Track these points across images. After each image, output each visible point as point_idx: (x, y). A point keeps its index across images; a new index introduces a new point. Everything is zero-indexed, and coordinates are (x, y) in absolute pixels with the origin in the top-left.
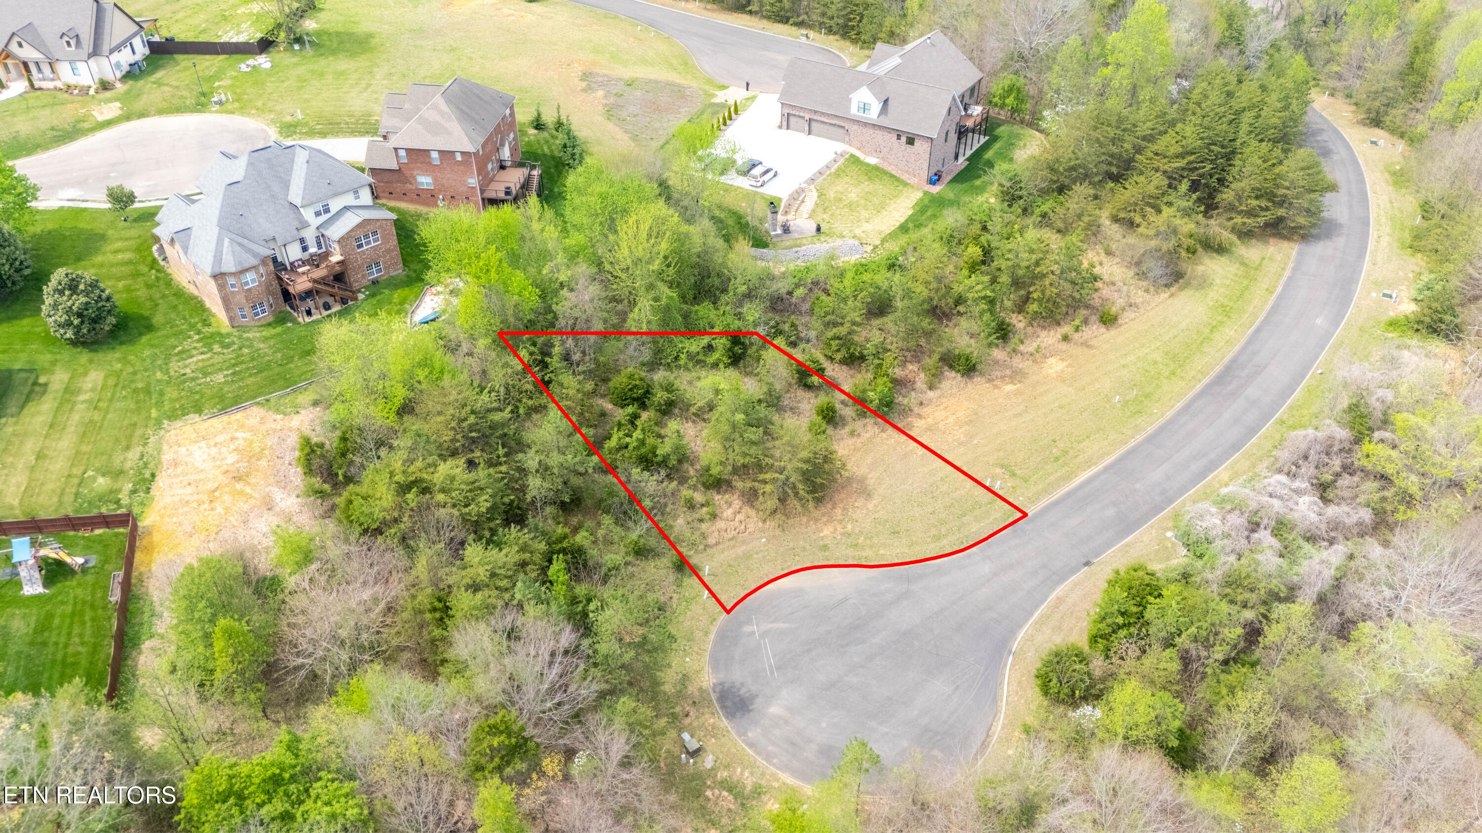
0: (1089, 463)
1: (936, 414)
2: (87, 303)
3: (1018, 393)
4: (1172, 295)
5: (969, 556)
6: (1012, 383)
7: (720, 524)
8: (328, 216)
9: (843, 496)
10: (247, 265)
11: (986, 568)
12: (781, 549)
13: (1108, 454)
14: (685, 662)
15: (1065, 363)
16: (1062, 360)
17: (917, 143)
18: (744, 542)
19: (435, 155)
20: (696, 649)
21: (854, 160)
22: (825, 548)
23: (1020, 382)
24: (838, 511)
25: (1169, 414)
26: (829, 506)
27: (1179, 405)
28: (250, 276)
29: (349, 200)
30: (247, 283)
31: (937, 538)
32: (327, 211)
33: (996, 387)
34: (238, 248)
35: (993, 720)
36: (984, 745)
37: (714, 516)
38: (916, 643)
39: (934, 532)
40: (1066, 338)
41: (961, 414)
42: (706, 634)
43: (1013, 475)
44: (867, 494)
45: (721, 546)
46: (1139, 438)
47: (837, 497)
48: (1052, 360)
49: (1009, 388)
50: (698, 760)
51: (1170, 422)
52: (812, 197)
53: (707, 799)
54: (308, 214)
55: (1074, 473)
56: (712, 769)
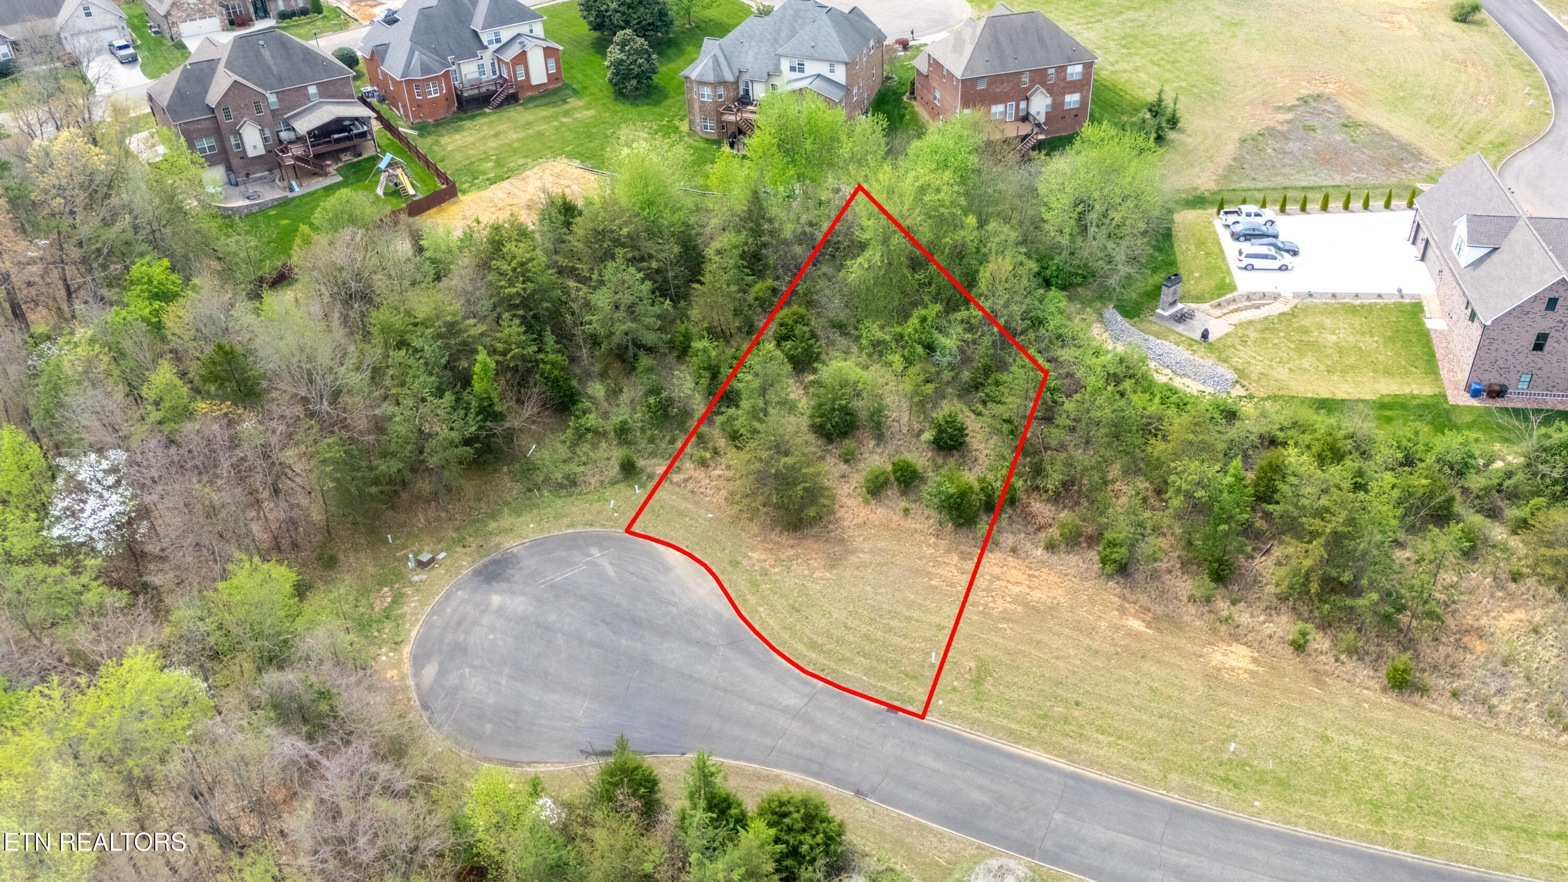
0: (1069, 754)
1: (1013, 571)
2: (622, 60)
3: (1137, 636)
5: (806, 683)
6: (1149, 625)
7: (699, 474)
8: (801, 75)
9: (815, 546)
10: (705, 79)
11: (792, 700)
12: (710, 534)
13: (1103, 768)
14: (528, 525)
15: (1252, 667)
16: (1254, 660)
18: (696, 503)
19: (945, 72)
20: (547, 525)
21: (1416, 310)
22: (735, 564)
23: (1158, 630)
24: (791, 552)
25: (1266, 822)
26: (792, 542)
27: (1303, 831)
28: (707, 91)
29: (824, 69)
30: (703, 95)
31: (813, 645)
32: (802, 70)
33: (1122, 610)
34: (711, 64)
35: (552, 763)
37: (703, 463)
38: (637, 673)
39: (820, 640)
40: (1299, 647)
41: (1036, 594)
42: (571, 525)
43: (977, 682)
44: (833, 563)
45: (677, 489)
46: (1175, 798)
47: (809, 543)
48: (1243, 650)
49: (1137, 625)
50: (418, 570)
51: (1247, 828)
52: (1277, 308)
53: (379, 591)
54: (785, 65)
55: (1031, 742)
56: (411, 582)
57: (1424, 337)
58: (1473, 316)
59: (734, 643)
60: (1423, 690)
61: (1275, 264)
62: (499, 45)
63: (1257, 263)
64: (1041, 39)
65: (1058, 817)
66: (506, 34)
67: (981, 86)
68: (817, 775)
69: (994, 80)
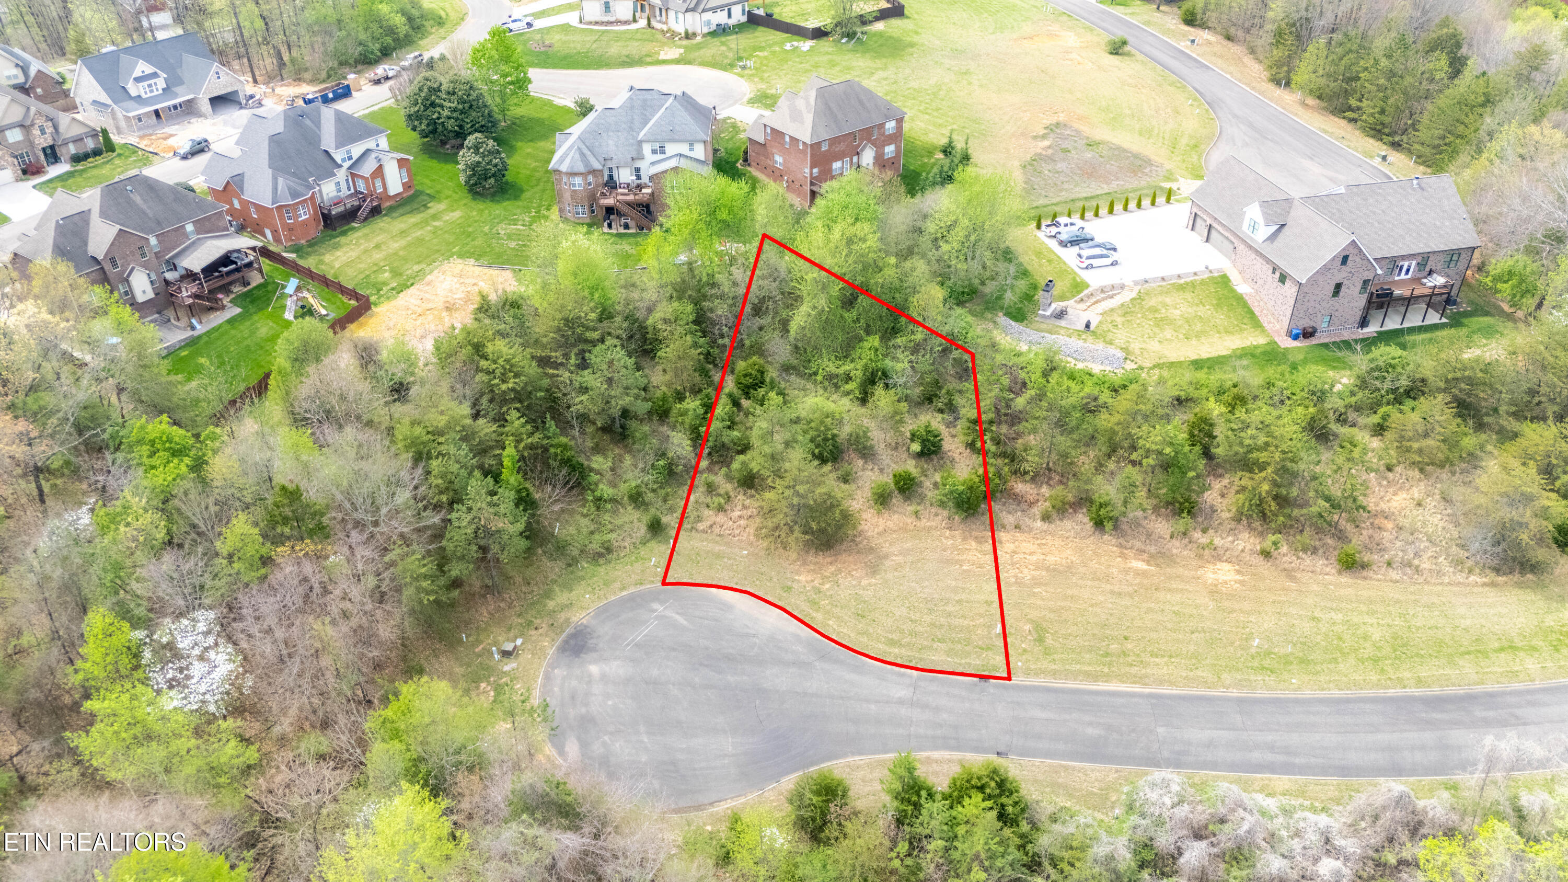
0: (1140, 680)
1: (1024, 544)
2: (478, 163)
3: (1144, 574)
4: (1493, 584)
5: (903, 675)
6: (1148, 563)
7: (721, 518)
8: (663, 156)
9: (851, 559)
10: (576, 170)
11: (901, 692)
12: (752, 568)
13: (1171, 683)
14: (582, 596)
15: (1239, 577)
16: (1238, 572)
17: (1288, 283)
18: (727, 544)
19: (787, 139)
20: (601, 593)
21: (1224, 280)
22: (788, 589)
23: (1157, 565)
24: (832, 569)
25: (1307, 693)
26: (829, 560)
27: (1335, 693)
28: (578, 180)
29: (684, 149)
30: (574, 185)
31: (892, 643)
32: (663, 152)
33: (1123, 556)
34: (578, 156)
36: (699, 808)
37: (721, 509)
38: (757, 702)
39: (895, 637)
40: (1266, 554)
41: (1051, 559)
42: (624, 588)
43: (1040, 640)
44: (874, 570)
45: (705, 536)
46: (1234, 693)
47: (844, 557)
48: (1226, 566)
49: (1140, 565)
50: (505, 660)
51: (1297, 701)
52: (1125, 297)
53: (478, 688)
54: (647, 149)
55: (1107, 678)
56: (505, 673)
57: (1240, 300)
58: (1283, 279)
59: (823, 657)
60: (1364, 566)
61: (1107, 261)
62: (351, 162)
63: (1095, 262)
64: (861, 102)
65: (1161, 730)
66: (357, 150)
67: (825, 147)
68: (958, 748)
69: (833, 141)
